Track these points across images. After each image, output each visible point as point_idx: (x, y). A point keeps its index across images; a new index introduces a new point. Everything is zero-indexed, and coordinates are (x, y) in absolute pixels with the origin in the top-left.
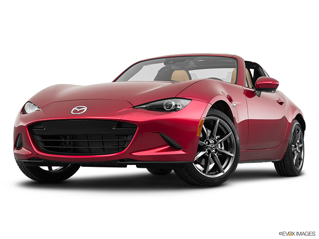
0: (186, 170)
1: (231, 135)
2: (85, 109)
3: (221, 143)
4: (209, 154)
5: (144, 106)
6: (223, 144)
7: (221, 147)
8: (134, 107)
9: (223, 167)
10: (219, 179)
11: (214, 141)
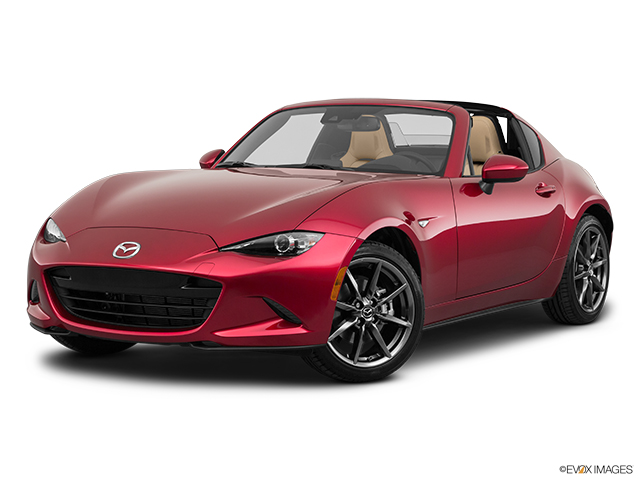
0: (317, 357)
1: (406, 288)
2: (137, 248)
3: (387, 303)
4: (361, 325)
5: (239, 247)
6: (391, 304)
7: (389, 309)
8: (219, 249)
9: (389, 347)
10: (381, 369)
11: (373, 300)
